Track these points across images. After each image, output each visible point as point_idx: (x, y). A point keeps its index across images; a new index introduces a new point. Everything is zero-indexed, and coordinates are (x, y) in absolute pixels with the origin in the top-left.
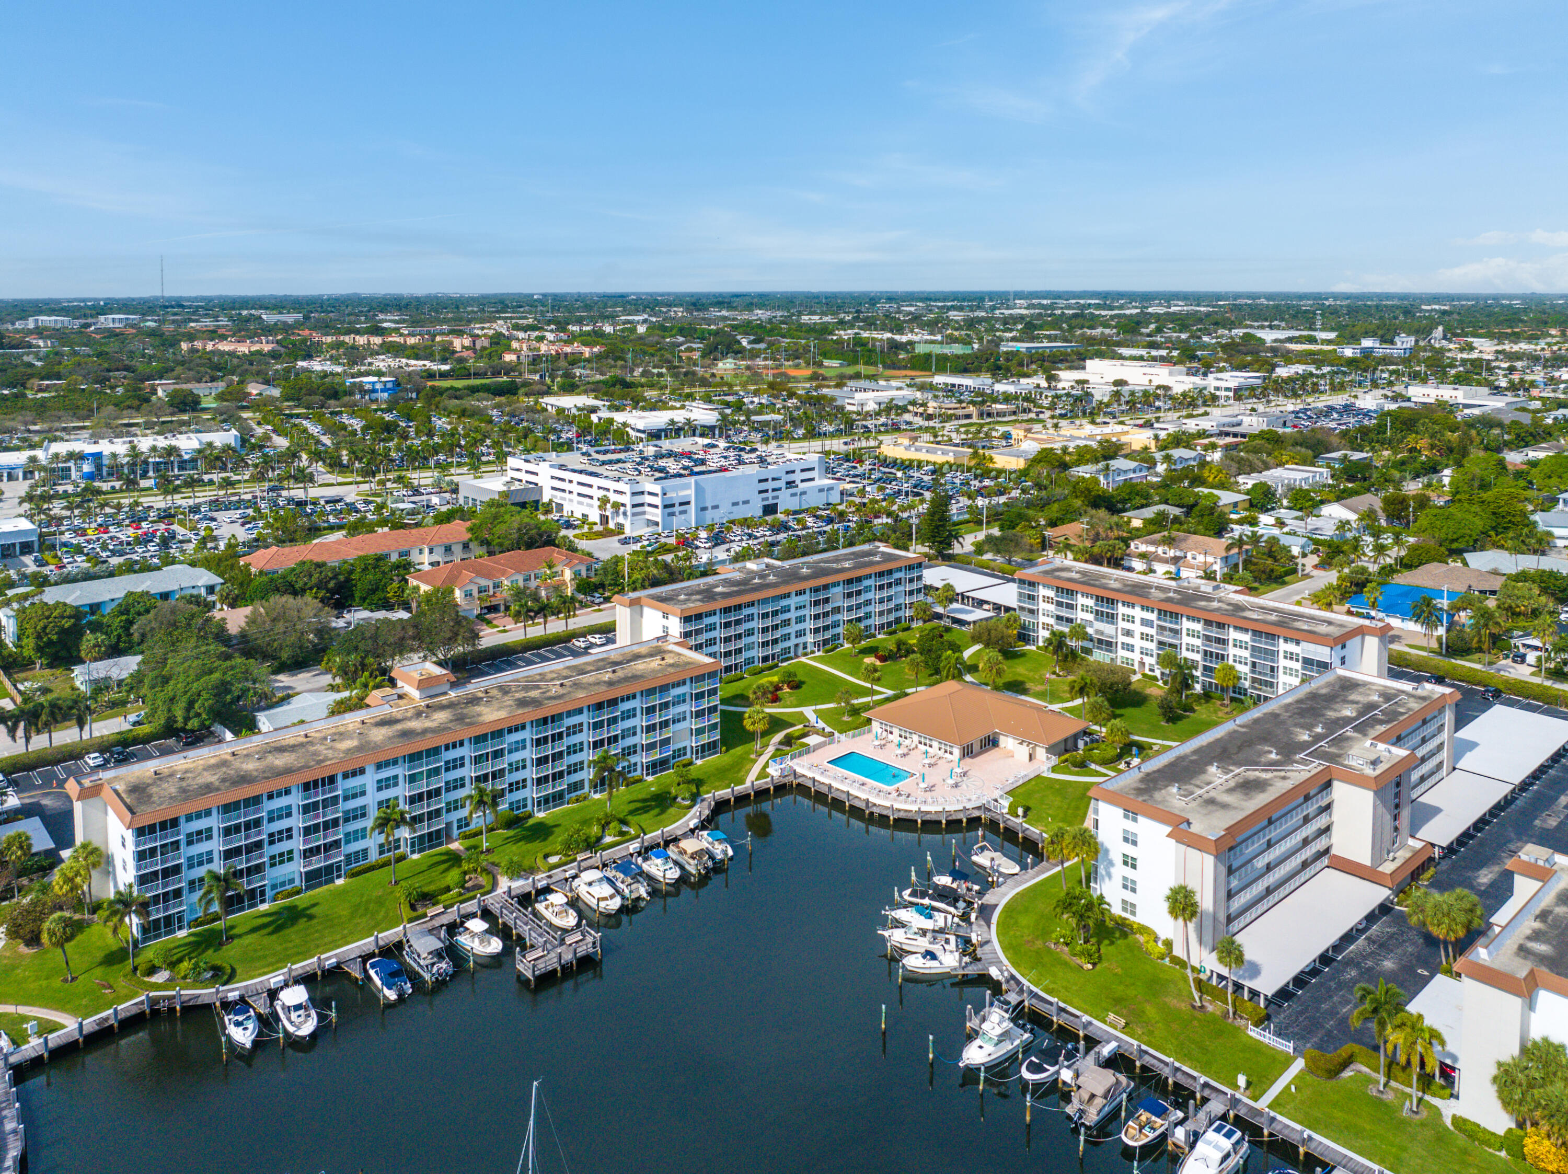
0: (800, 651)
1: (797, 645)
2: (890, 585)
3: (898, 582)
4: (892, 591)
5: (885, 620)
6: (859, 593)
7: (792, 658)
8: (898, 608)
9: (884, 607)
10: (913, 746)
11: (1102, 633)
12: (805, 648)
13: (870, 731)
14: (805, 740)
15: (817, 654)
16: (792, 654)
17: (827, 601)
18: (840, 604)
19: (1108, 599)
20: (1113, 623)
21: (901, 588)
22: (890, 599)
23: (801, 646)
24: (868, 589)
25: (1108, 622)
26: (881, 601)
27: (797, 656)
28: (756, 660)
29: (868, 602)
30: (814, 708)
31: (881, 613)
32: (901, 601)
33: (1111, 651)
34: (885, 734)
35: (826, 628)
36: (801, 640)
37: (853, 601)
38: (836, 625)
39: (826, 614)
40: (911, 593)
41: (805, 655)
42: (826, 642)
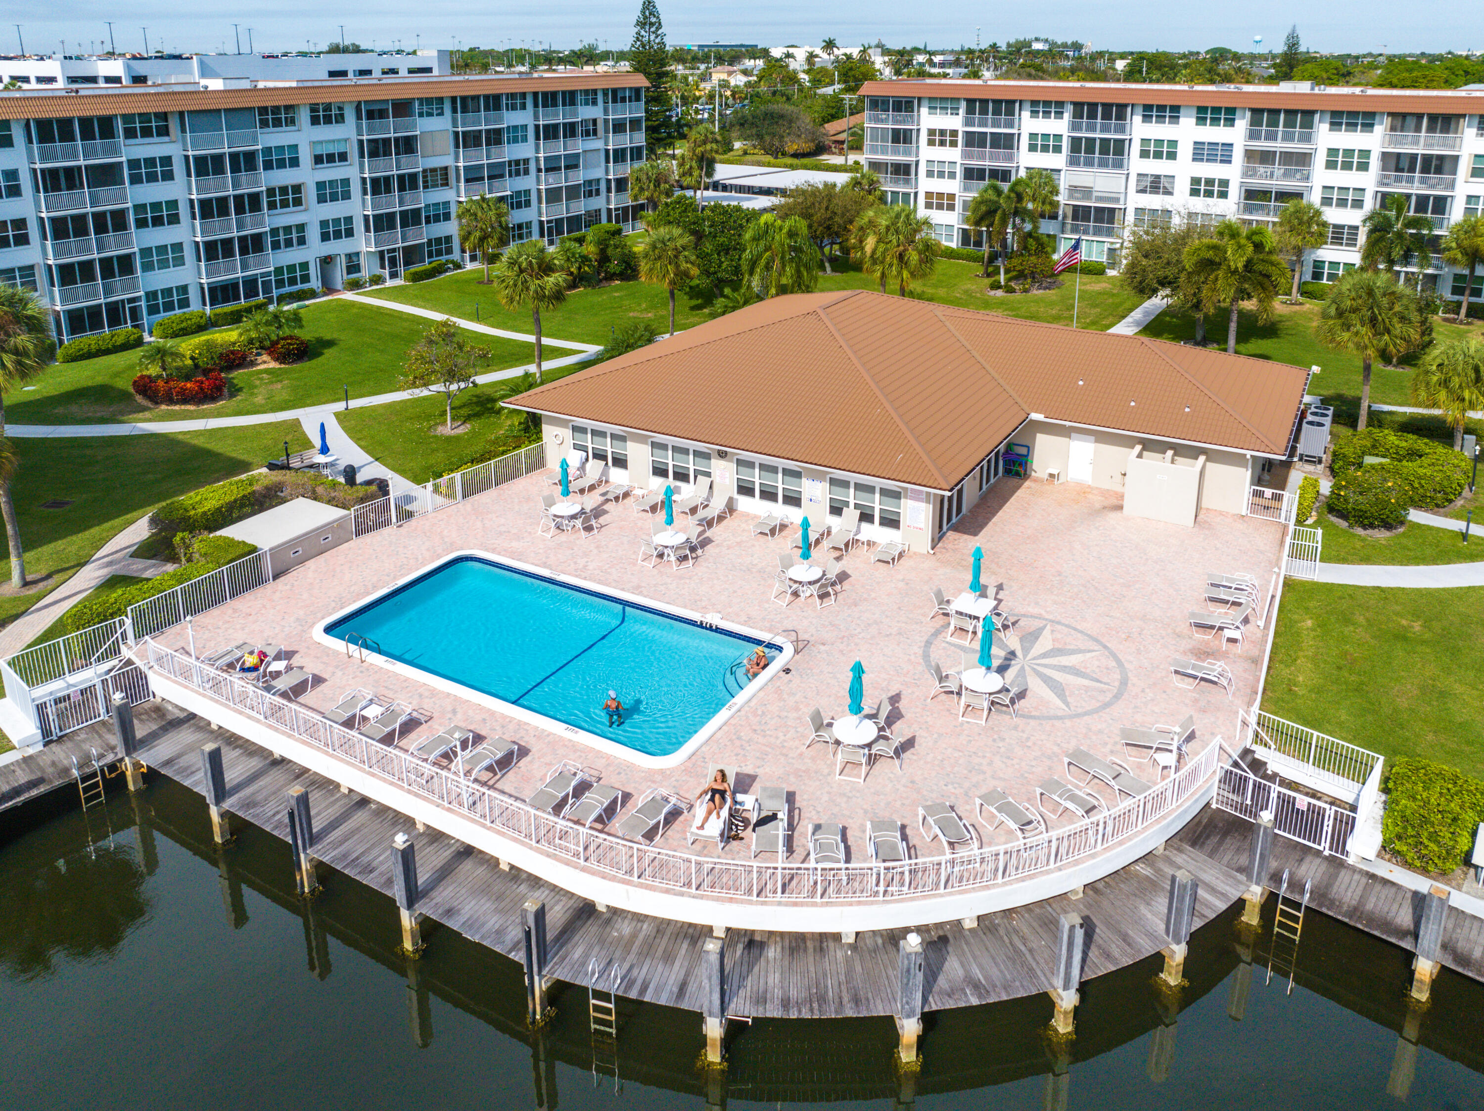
0: (340, 275)
1: (327, 261)
2: (571, 130)
3: (590, 129)
4: (580, 145)
5: (562, 211)
6: (495, 138)
7: (313, 294)
8: (591, 189)
9: (560, 180)
10: (718, 505)
11: (1087, 192)
12: (353, 267)
13: (538, 462)
14: (236, 532)
15: (389, 283)
16: (315, 283)
17: (408, 145)
18: (447, 161)
19: (1107, 107)
20: (1119, 165)
21: (597, 144)
22: (572, 164)
23: (341, 264)
24: (517, 134)
25: (1103, 164)
26: (552, 167)
27: (329, 289)
28: (194, 296)
29: (519, 167)
30: (340, 406)
31: (553, 195)
32: (598, 173)
33: (1110, 233)
34: (594, 468)
35: (411, 218)
36: (339, 247)
37: (482, 157)
38: (440, 214)
39: (408, 182)
40: (619, 156)
41: (355, 285)
42: (411, 255)
